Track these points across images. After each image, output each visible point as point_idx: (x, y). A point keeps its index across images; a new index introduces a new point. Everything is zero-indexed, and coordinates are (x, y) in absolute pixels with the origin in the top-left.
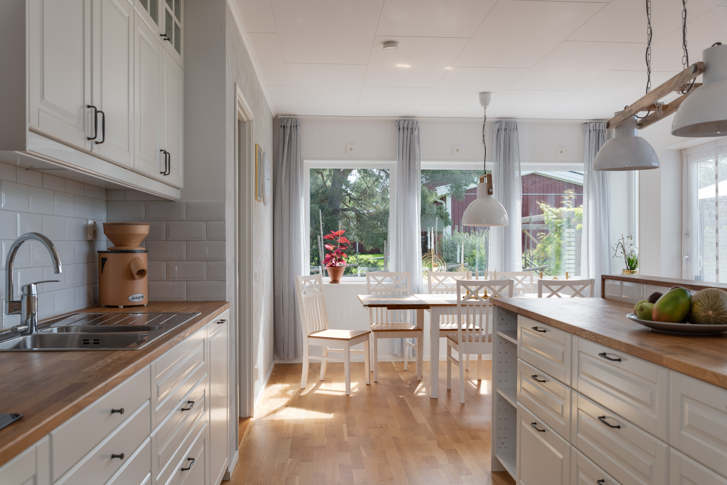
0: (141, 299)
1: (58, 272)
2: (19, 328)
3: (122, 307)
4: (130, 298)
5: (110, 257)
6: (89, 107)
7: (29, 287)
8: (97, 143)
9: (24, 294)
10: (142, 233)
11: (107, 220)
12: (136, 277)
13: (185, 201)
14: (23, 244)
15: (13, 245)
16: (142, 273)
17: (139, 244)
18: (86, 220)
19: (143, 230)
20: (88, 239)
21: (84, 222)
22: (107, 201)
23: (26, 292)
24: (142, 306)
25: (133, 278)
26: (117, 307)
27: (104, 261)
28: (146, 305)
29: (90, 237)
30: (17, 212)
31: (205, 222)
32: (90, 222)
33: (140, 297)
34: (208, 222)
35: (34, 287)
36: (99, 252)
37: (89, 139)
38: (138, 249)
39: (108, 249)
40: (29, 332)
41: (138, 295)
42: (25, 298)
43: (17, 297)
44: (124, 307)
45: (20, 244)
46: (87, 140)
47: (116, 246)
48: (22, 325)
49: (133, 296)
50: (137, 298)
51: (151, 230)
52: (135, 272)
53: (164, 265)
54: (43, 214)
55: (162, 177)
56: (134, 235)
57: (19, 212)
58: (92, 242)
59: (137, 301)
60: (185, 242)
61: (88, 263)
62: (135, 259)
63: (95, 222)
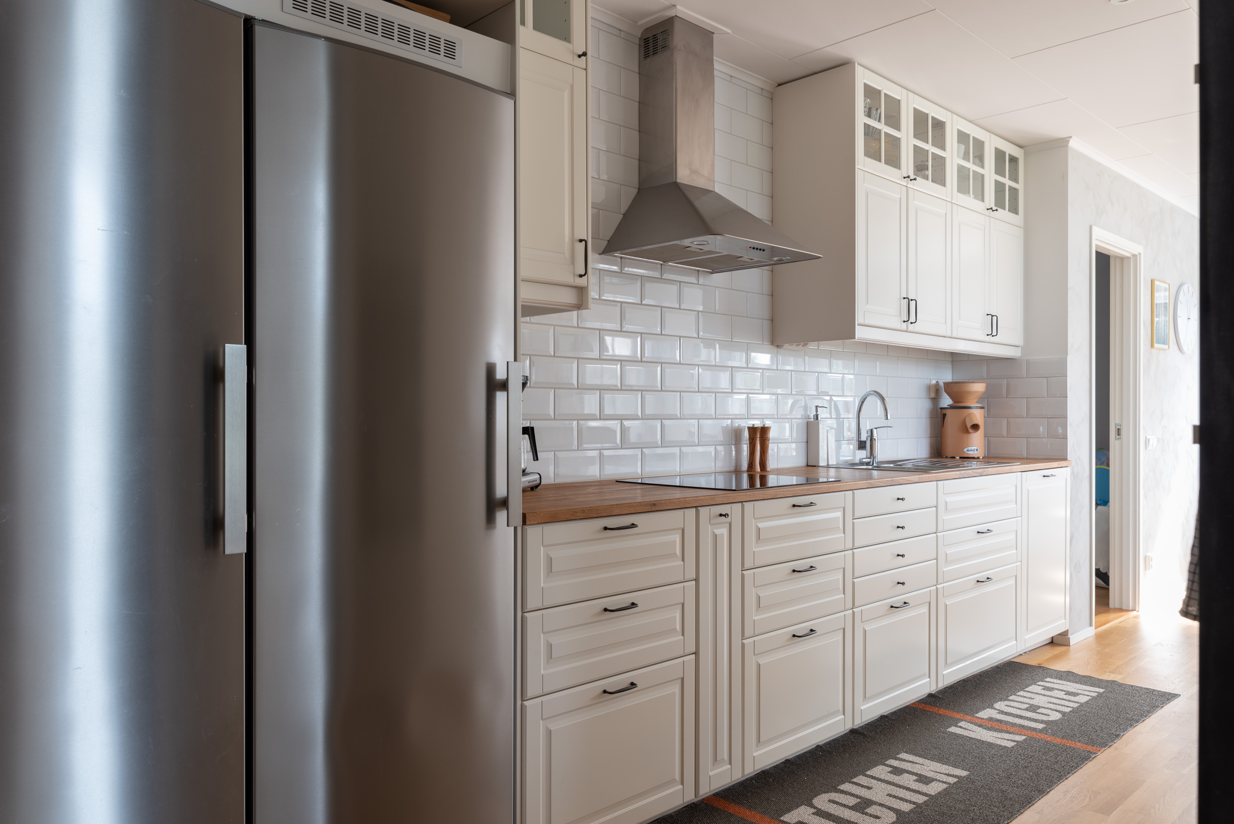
0: (976, 452)
1: (887, 419)
2: (864, 460)
3: (958, 458)
4: (965, 450)
5: (949, 413)
6: (904, 298)
7: (872, 431)
8: (912, 323)
9: (868, 436)
10: (977, 390)
11: (952, 379)
12: (970, 430)
13: (1026, 359)
14: (867, 399)
15: (861, 399)
16: (976, 427)
17: (976, 401)
18: (929, 380)
19: (979, 388)
20: (931, 397)
21: (927, 382)
22: (952, 361)
23: (869, 434)
24: (978, 458)
25: (968, 432)
26: (954, 458)
27: (944, 415)
28: (981, 458)
29: (933, 395)
30: (866, 375)
31: (1046, 379)
32: (934, 382)
33: (974, 449)
34: (1049, 378)
35: (875, 431)
36: (941, 408)
37: (904, 322)
38: (973, 405)
39: (948, 406)
40: (871, 464)
41: (973, 448)
42: (869, 438)
43: (863, 438)
44: (960, 458)
45: (865, 399)
46: (903, 323)
47: (954, 403)
48: (866, 458)
49: (968, 448)
50: (971, 450)
51: (987, 388)
52: (969, 426)
53: (1005, 421)
54: (888, 377)
55: (990, 338)
56: (969, 393)
57: (868, 375)
58: (935, 399)
59: (971, 454)
60: (1026, 399)
61: (930, 418)
62: (969, 415)
63: (937, 382)
